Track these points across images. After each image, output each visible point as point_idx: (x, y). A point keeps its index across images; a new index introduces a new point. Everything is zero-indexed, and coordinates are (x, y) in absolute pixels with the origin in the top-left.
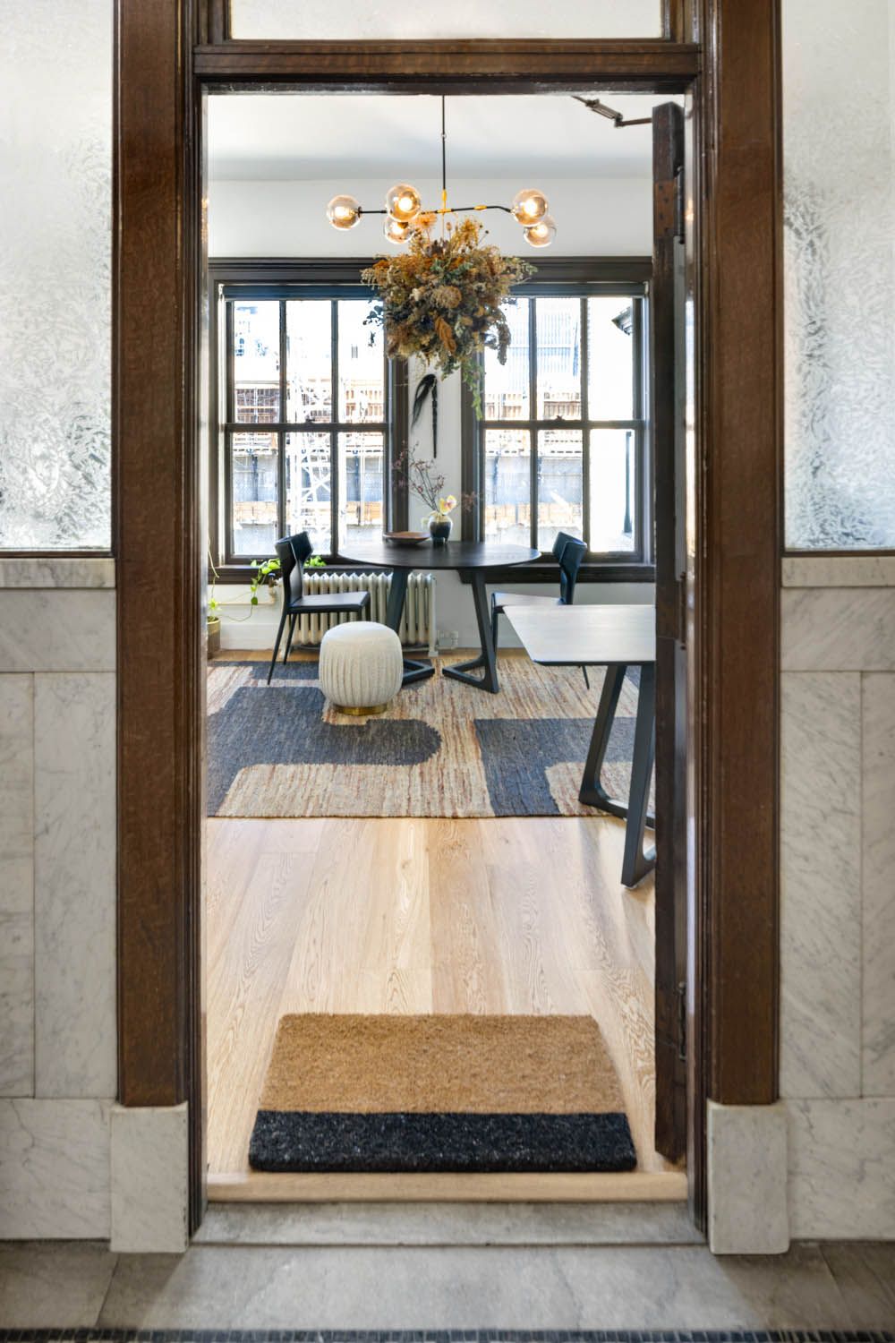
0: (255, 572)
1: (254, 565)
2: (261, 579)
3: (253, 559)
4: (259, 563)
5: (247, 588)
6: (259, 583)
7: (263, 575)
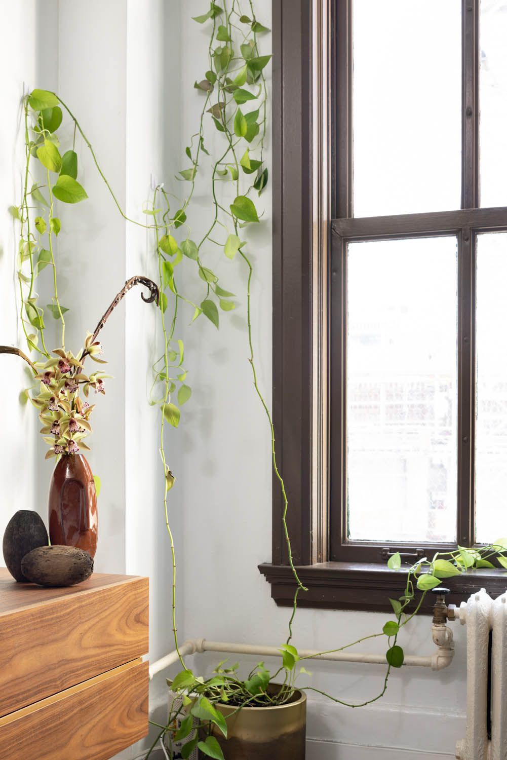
0: (397, 583)
1: (394, 565)
2: (414, 602)
3: (394, 550)
4: (408, 560)
5: (378, 620)
6: (408, 610)
7: (418, 592)
